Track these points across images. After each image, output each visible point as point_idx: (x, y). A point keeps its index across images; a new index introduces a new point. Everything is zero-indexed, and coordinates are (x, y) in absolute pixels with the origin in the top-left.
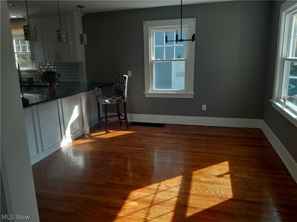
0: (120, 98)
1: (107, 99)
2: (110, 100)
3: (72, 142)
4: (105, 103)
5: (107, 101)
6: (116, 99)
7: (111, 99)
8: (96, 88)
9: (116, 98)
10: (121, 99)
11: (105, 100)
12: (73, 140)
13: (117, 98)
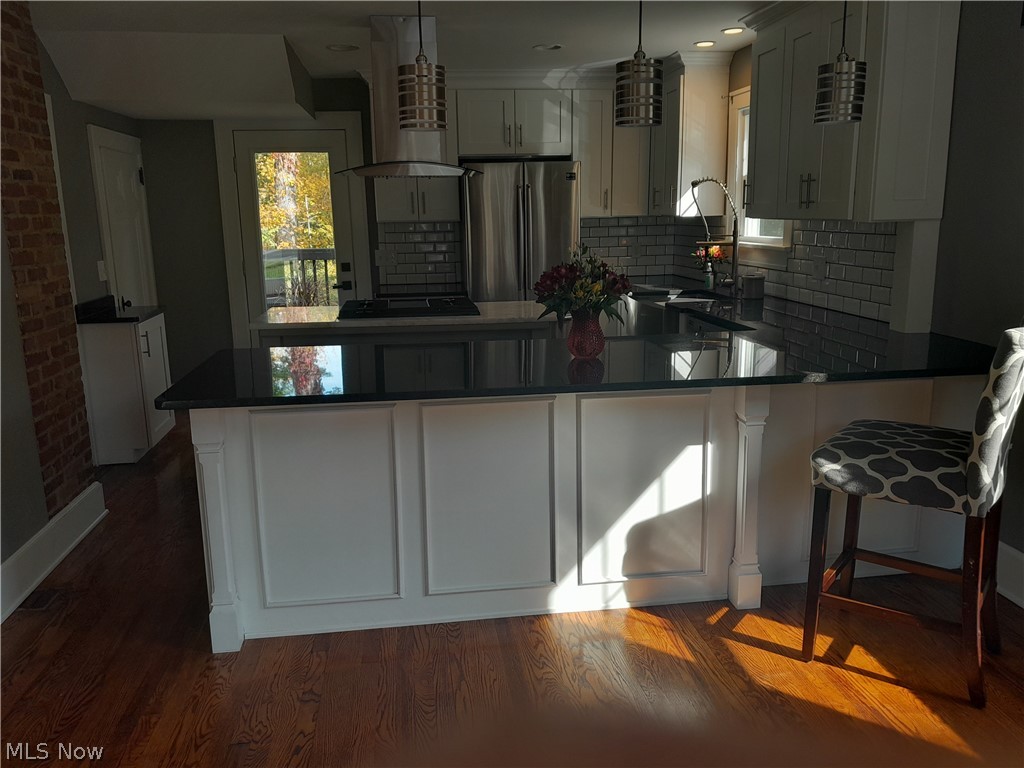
0: (932, 476)
1: (835, 459)
2: (855, 473)
3: (628, 616)
4: (818, 481)
5: (829, 468)
6: (905, 479)
7: (863, 463)
8: (817, 377)
9: (904, 471)
10: (940, 487)
11: (821, 461)
12: (635, 605)
13: (913, 471)
